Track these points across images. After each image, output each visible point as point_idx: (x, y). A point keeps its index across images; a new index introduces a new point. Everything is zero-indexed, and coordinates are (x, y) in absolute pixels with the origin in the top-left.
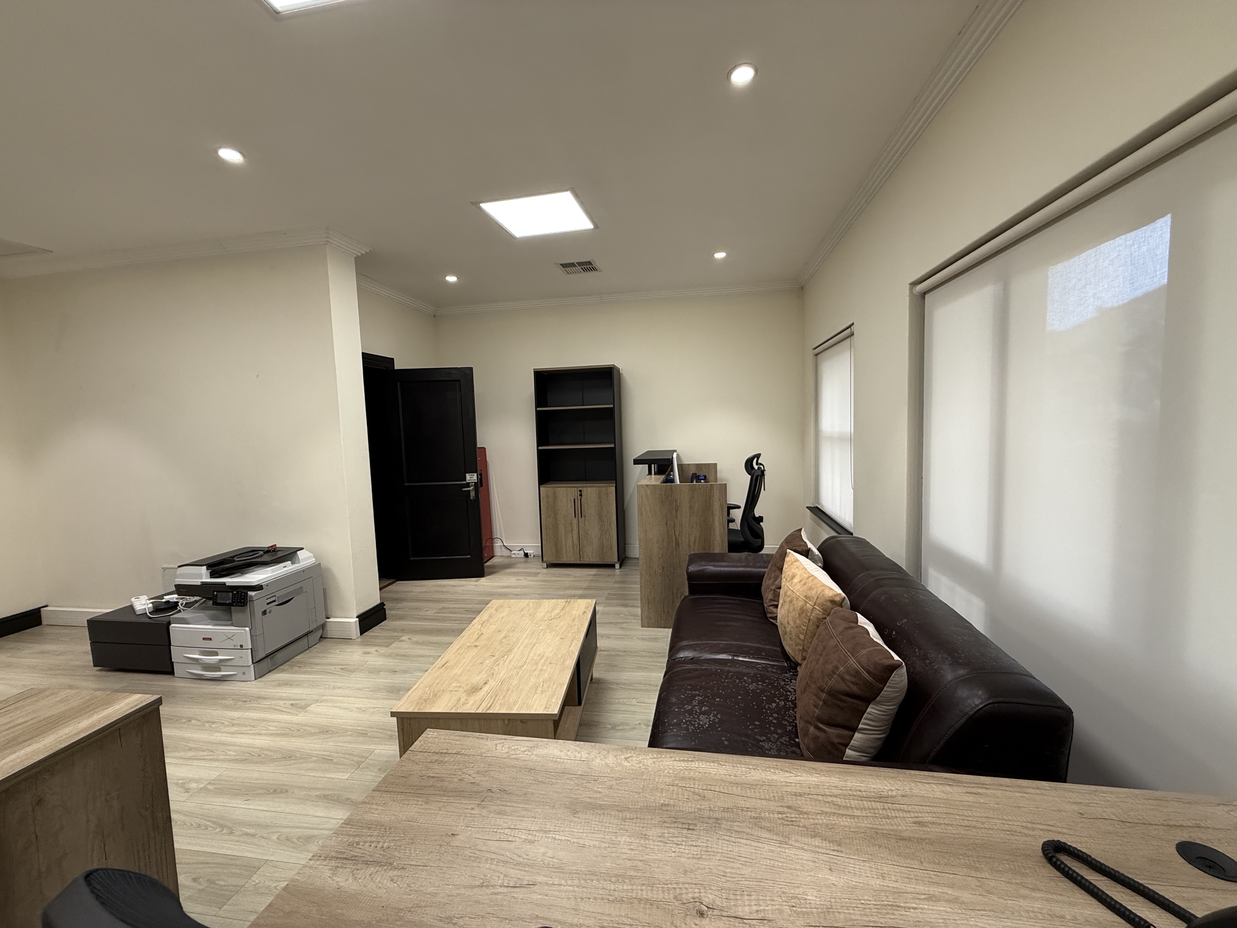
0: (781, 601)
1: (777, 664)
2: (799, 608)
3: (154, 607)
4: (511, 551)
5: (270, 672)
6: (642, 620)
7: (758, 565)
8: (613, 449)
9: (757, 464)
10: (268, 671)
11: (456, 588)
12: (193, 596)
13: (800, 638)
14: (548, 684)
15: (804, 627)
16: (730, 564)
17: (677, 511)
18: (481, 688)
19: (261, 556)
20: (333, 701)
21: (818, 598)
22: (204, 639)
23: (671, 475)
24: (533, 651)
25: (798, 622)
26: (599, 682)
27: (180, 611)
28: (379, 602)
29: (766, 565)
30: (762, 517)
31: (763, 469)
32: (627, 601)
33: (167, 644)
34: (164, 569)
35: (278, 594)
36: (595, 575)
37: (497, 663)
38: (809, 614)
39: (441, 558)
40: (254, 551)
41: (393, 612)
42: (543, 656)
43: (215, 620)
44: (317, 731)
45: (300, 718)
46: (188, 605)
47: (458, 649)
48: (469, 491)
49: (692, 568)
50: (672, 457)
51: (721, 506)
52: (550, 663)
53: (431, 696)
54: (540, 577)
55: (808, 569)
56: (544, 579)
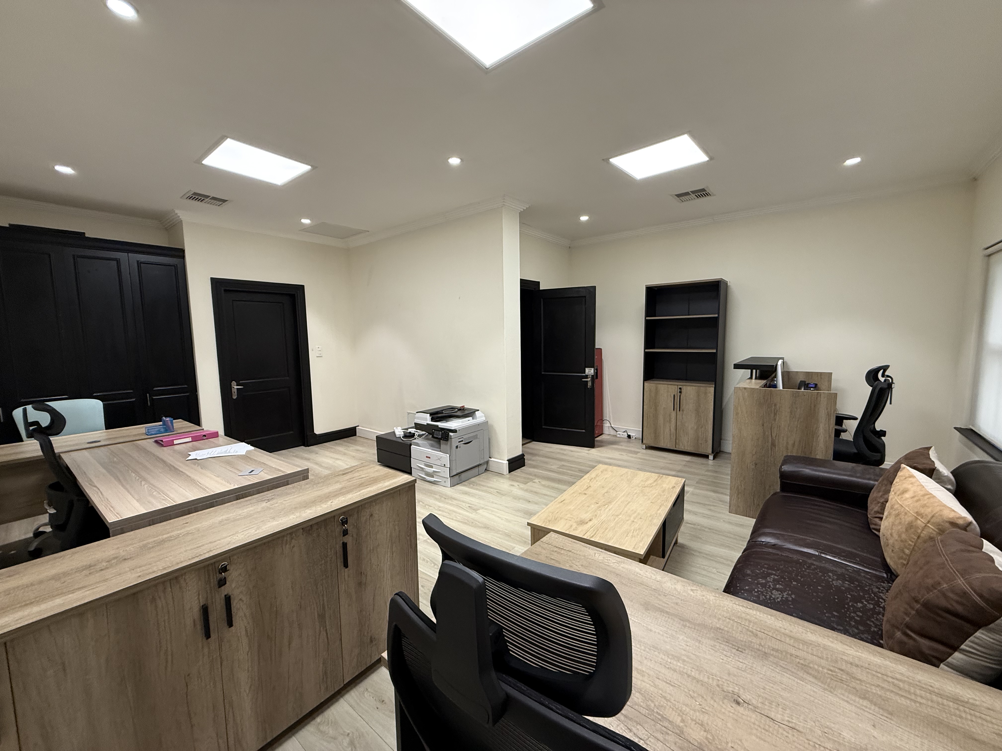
0: (886, 513)
1: (874, 572)
2: (906, 523)
3: (404, 434)
4: (617, 432)
5: (458, 484)
6: (730, 506)
7: (868, 476)
8: (715, 354)
9: (883, 376)
10: (456, 484)
11: (573, 453)
12: (422, 431)
13: (904, 552)
14: (637, 532)
15: (910, 543)
16: (833, 471)
17: (775, 414)
18: (587, 523)
19: (456, 412)
20: (492, 511)
21: (933, 516)
22: (427, 457)
23: (775, 381)
24: (628, 506)
25: (904, 536)
26: (683, 546)
27: (415, 439)
28: (521, 453)
29: (877, 478)
30: (885, 432)
31: (891, 381)
32: (718, 489)
33: (409, 456)
34: (409, 413)
35: (465, 437)
36: (689, 461)
37: (600, 509)
38: (919, 531)
39: (563, 429)
40: (453, 408)
41: (530, 462)
42: (635, 512)
43: (432, 446)
44: (482, 526)
45: (472, 515)
46: (420, 436)
47: (572, 494)
48: (587, 381)
49: (786, 468)
50: (777, 365)
51: (829, 415)
52: (640, 518)
53: (553, 519)
54: (639, 455)
55: (926, 487)
56: (642, 457)
